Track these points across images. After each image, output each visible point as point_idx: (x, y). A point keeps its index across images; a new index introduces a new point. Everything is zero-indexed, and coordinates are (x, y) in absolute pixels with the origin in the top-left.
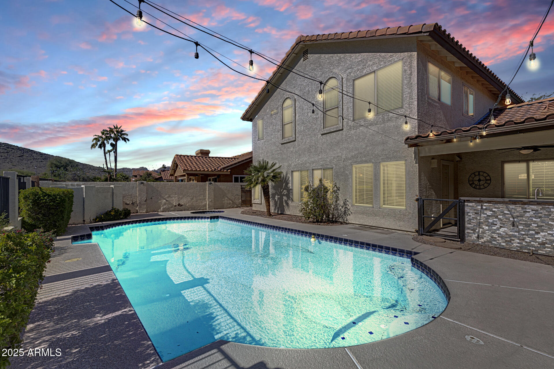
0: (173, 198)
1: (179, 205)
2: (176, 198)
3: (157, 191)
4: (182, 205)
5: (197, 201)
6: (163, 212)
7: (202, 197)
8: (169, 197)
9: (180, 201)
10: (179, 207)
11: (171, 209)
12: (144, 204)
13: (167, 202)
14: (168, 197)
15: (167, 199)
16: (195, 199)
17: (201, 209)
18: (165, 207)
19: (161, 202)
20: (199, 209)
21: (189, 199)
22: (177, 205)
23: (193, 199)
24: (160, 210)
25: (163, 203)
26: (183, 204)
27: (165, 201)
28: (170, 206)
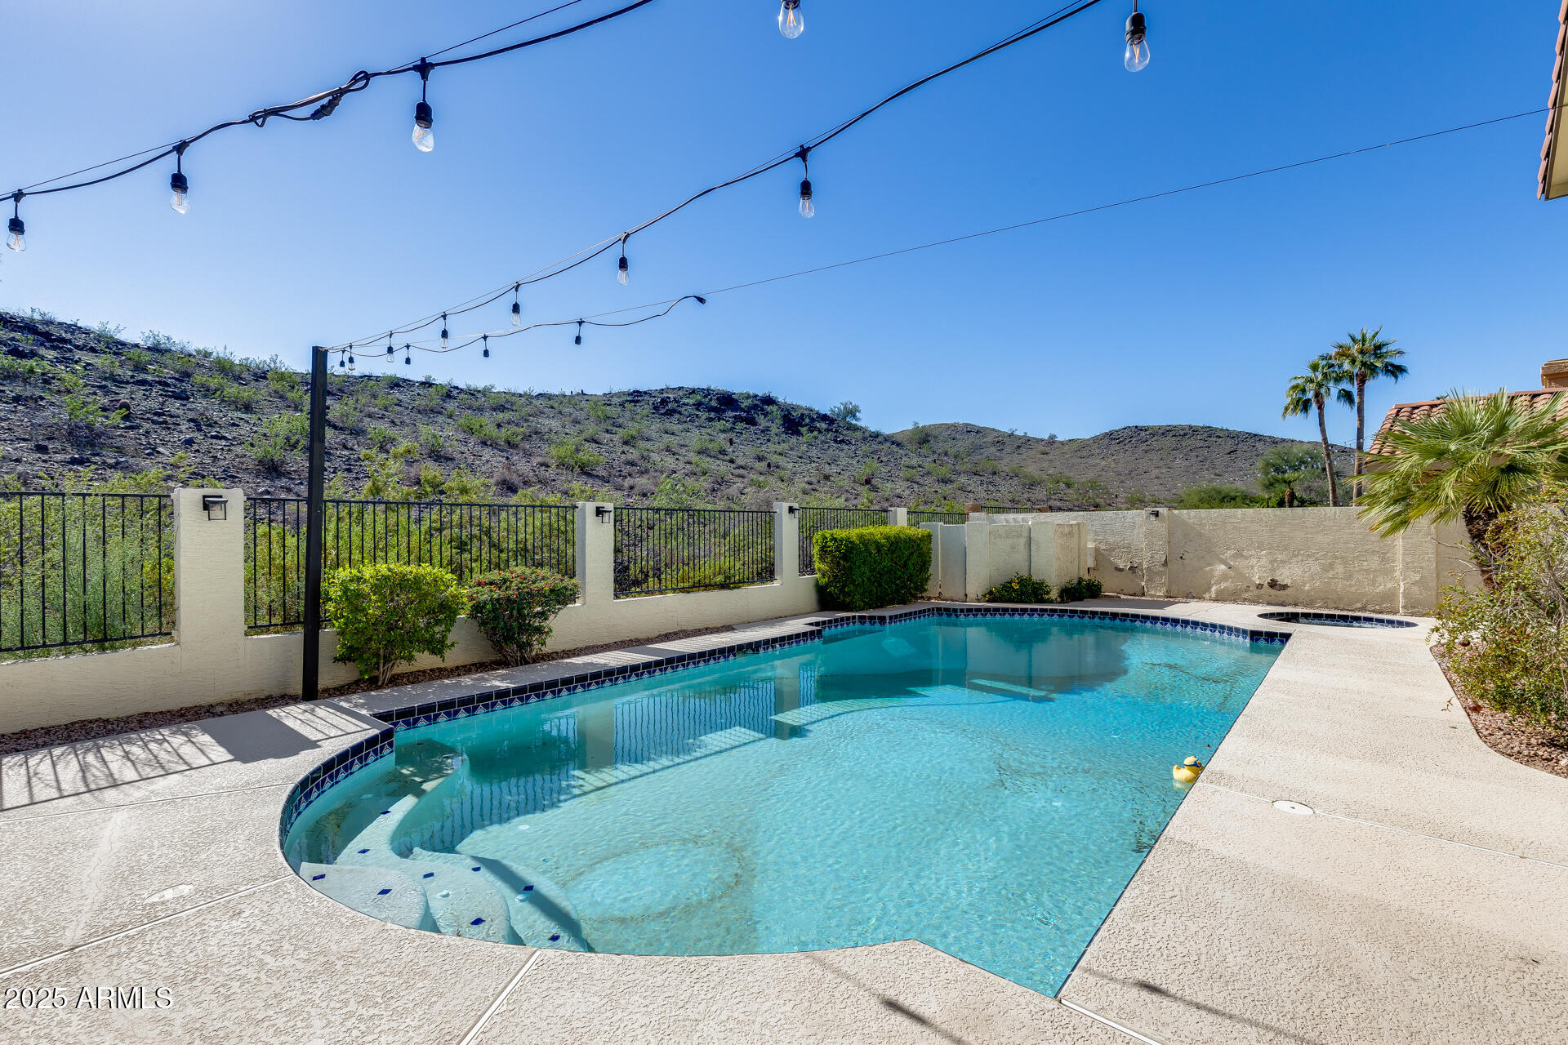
0: (1254, 561)
1: (1273, 584)
2: (1264, 561)
3: (1200, 535)
4: (1284, 587)
5: (1349, 577)
6: (1216, 600)
7: (1374, 562)
8: (1239, 554)
9: (1278, 573)
10: (1273, 592)
11: (1246, 595)
12: (1160, 574)
13: (1231, 573)
14: (1235, 556)
15: (1232, 563)
16: (1340, 569)
17: (1369, 607)
18: (1223, 585)
19: (1212, 570)
20: (1359, 605)
21: (1315, 568)
22: (1266, 584)
23: (1333, 569)
24: (1207, 596)
25: (1217, 573)
26: (1288, 581)
27: (1223, 567)
28: (1240, 585)
